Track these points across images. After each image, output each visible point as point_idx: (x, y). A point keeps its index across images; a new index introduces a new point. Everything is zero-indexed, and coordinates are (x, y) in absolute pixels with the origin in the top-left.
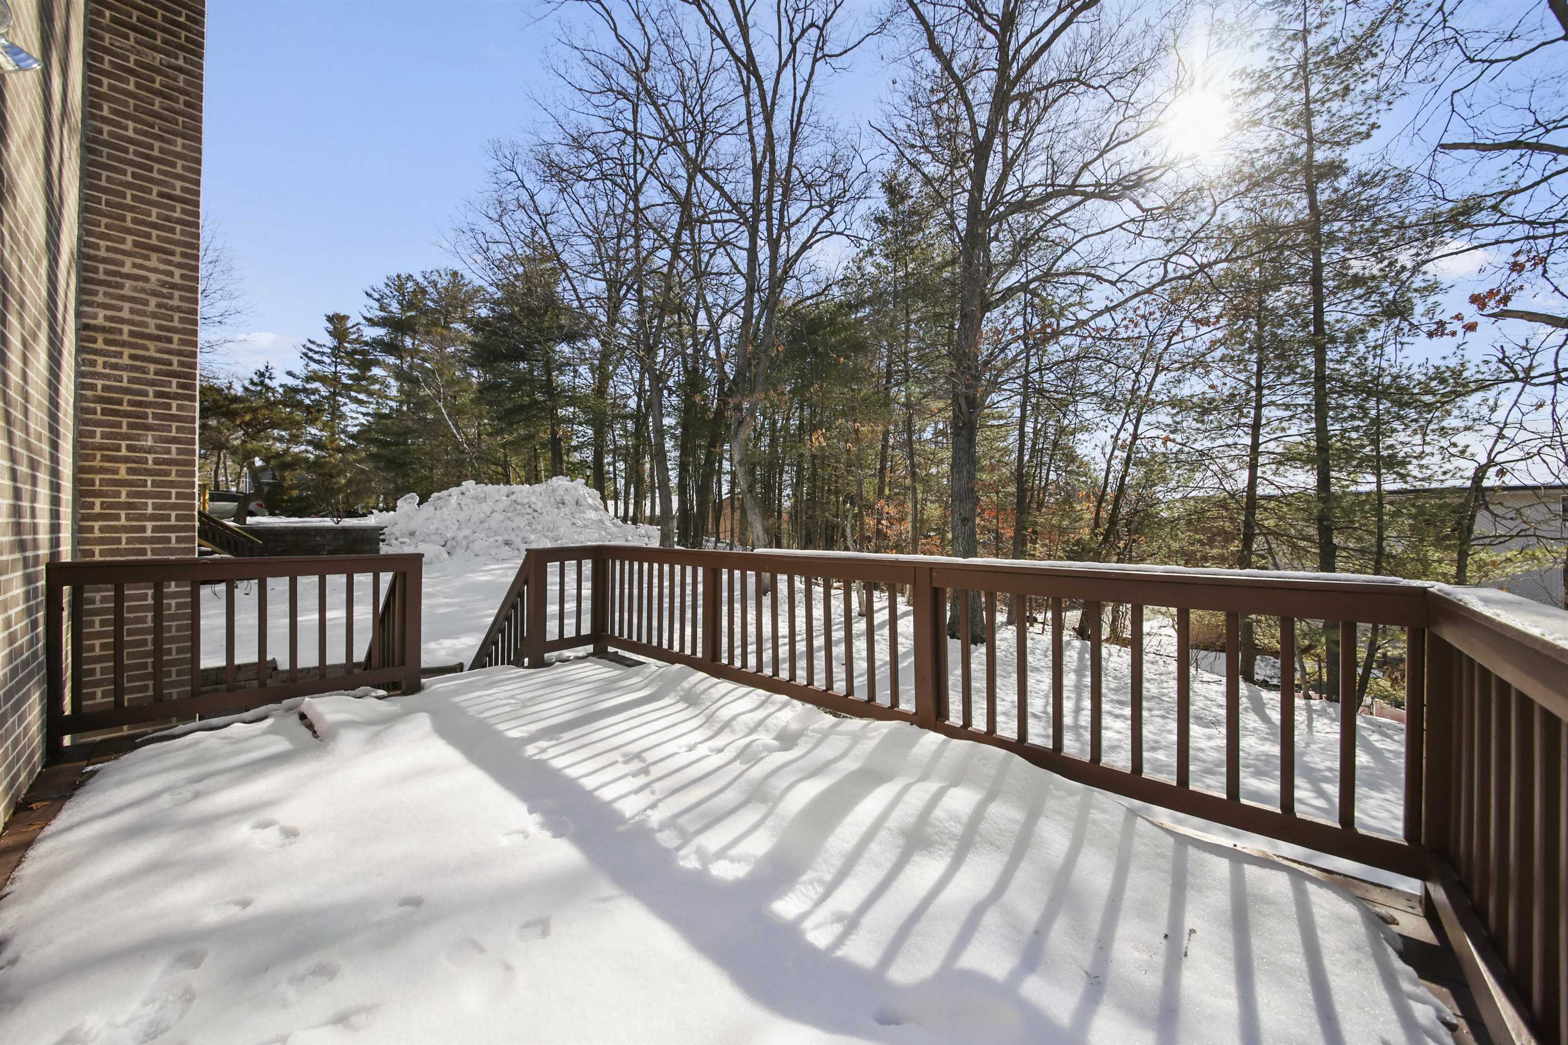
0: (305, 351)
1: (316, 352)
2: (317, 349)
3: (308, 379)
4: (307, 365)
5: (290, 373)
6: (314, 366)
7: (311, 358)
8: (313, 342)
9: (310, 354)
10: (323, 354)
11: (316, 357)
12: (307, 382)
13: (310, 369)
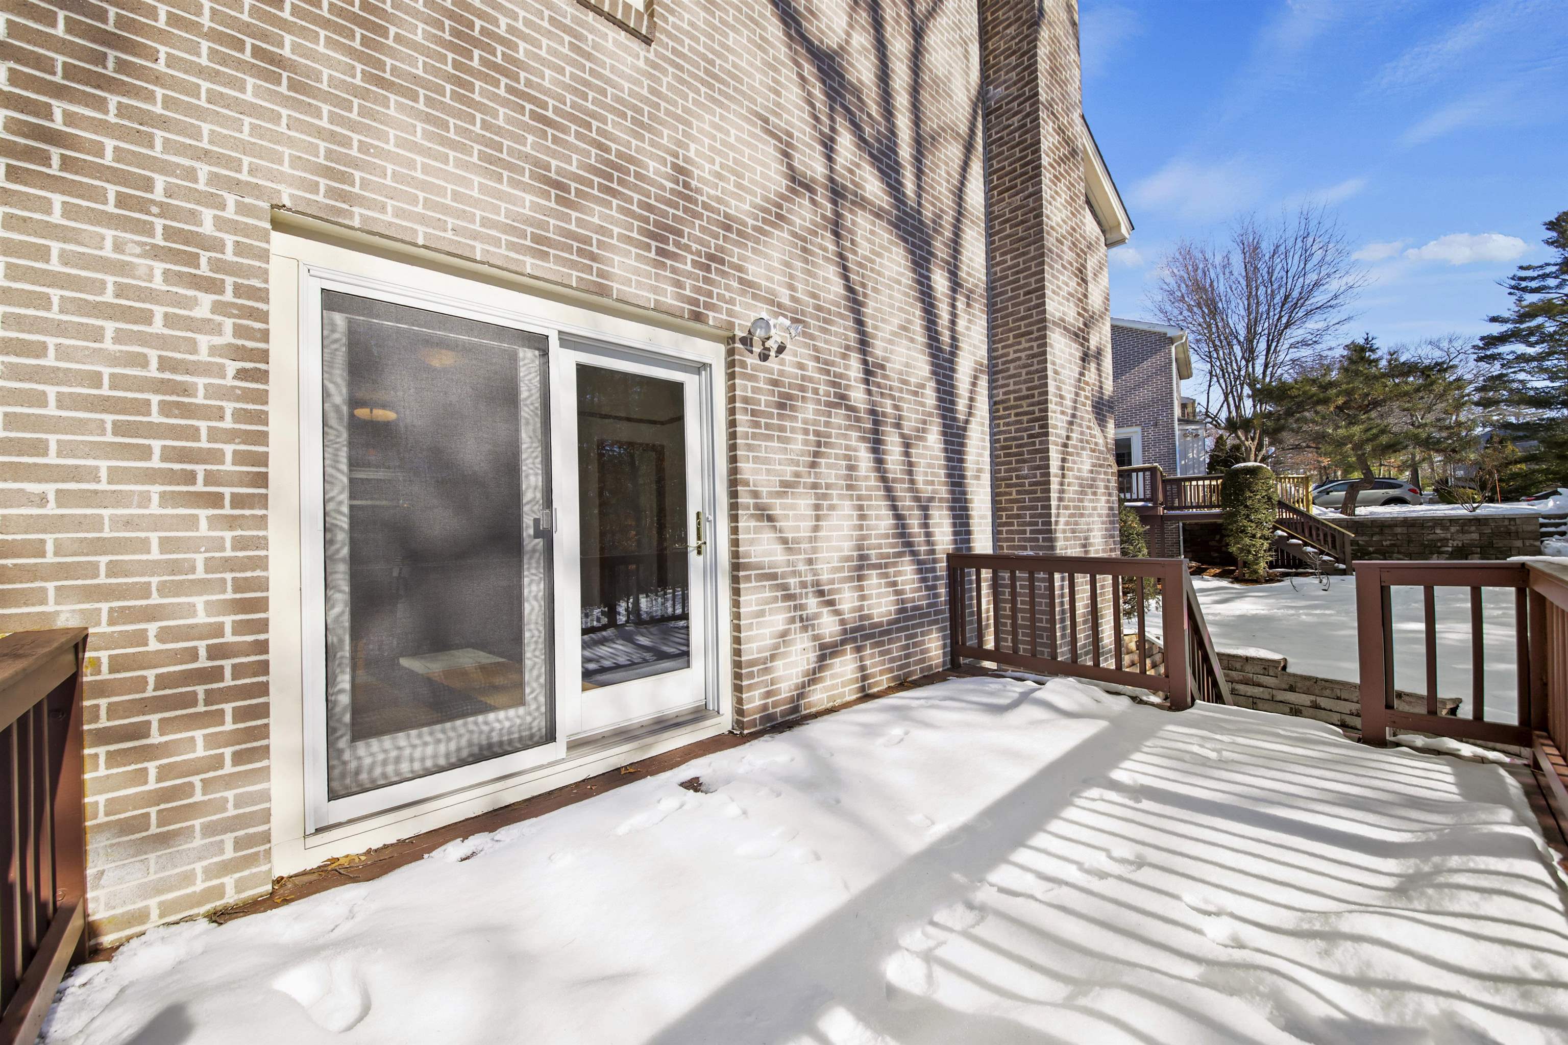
0: (1513, 283)
1: (1533, 279)
2: (1535, 274)
3: (1523, 317)
4: (1520, 300)
5: (1494, 320)
6: (1531, 298)
7: (1524, 290)
8: (1528, 268)
9: (1524, 284)
10: (1544, 276)
11: (1534, 284)
12: (1521, 322)
13: (1524, 303)
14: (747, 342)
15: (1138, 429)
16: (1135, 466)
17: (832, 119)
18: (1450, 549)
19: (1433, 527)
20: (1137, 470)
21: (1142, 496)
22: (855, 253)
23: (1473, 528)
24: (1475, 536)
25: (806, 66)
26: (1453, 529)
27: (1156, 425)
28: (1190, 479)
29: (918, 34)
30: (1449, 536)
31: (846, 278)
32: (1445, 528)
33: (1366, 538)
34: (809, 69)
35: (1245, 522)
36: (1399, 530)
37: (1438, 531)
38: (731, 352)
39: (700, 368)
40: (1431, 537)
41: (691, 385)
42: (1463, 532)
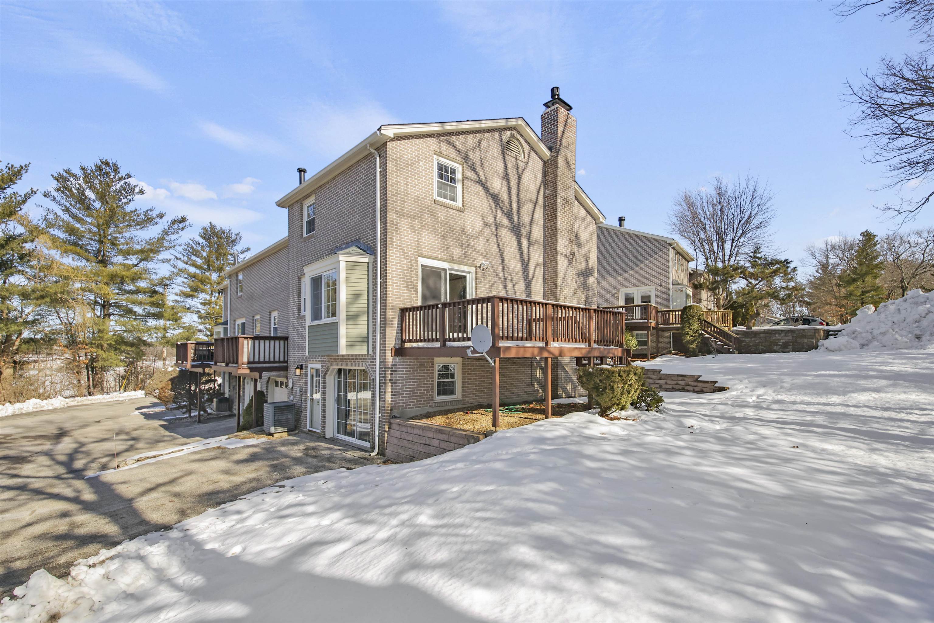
14: (480, 267)
15: (654, 287)
16: (635, 304)
17: (496, 211)
18: (781, 344)
19: (775, 334)
20: (638, 306)
21: (639, 318)
22: (501, 241)
23: (790, 334)
24: (790, 338)
25: (491, 201)
26: (782, 335)
27: (661, 285)
28: (673, 311)
29: (519, 178)
30: (781, 338)
31: (499, 247)
32: (780, 334)
33: (749, 339)
34: (491, 202)
35: (688, 330)
36: (762, 335)
37: (777, 336)
38: (476, 269)
39: (469, 273)
40: (774, 338)
41: (468, 276)
42: (786, 336)
